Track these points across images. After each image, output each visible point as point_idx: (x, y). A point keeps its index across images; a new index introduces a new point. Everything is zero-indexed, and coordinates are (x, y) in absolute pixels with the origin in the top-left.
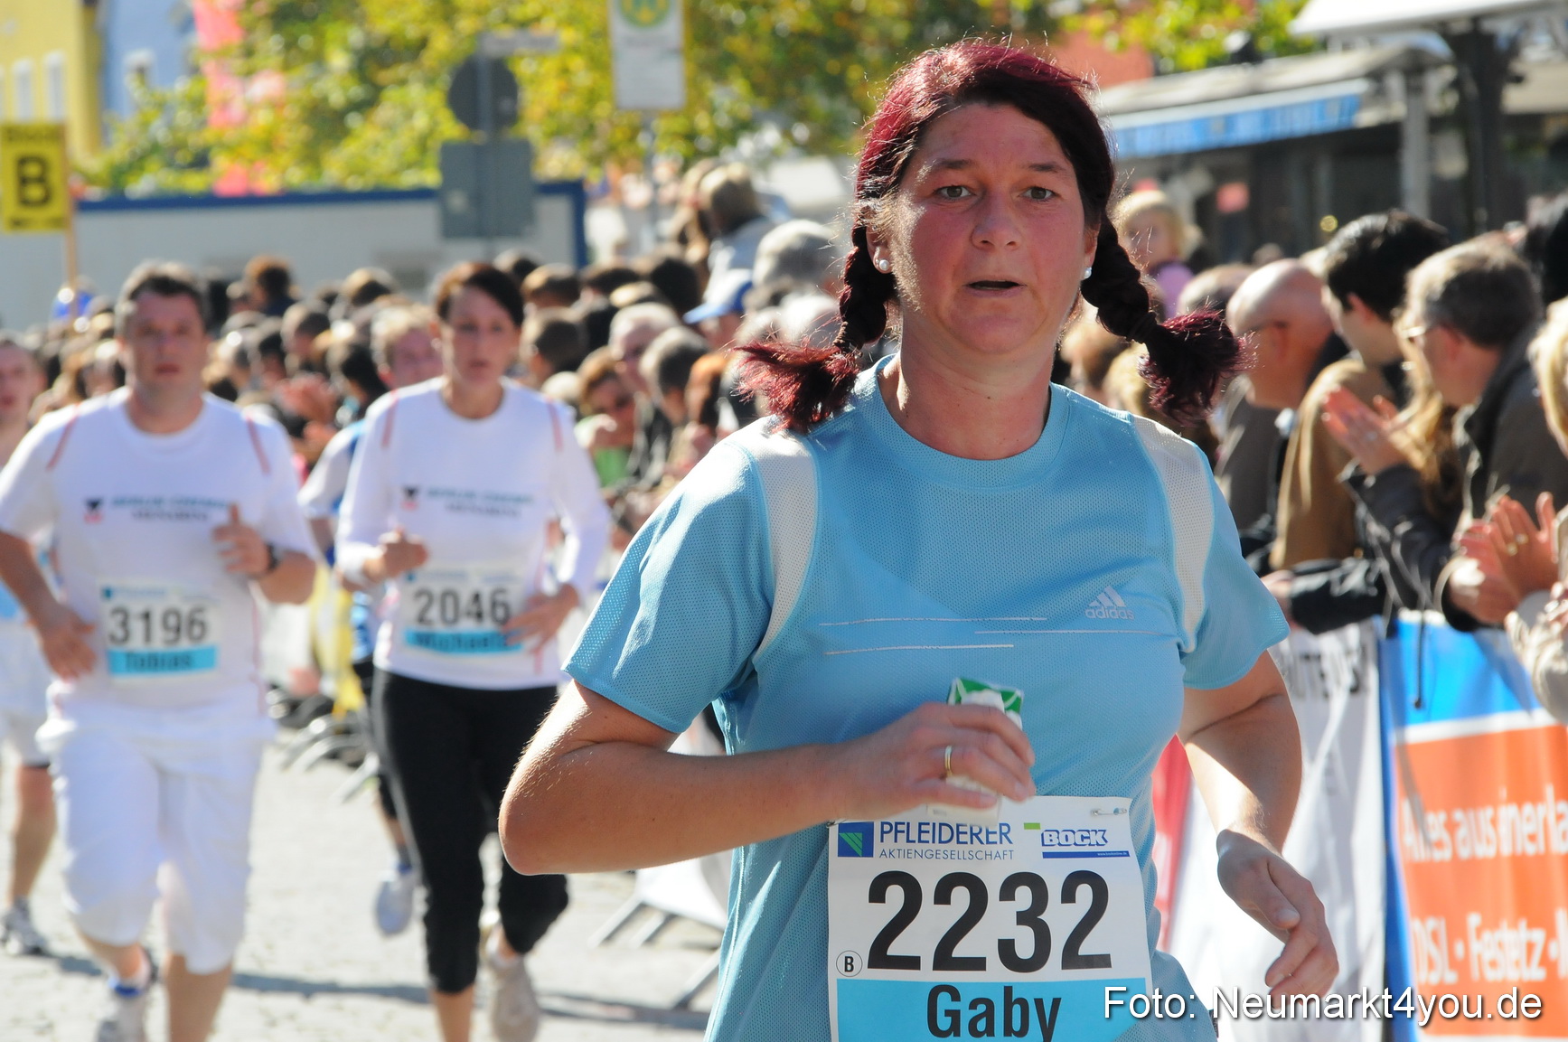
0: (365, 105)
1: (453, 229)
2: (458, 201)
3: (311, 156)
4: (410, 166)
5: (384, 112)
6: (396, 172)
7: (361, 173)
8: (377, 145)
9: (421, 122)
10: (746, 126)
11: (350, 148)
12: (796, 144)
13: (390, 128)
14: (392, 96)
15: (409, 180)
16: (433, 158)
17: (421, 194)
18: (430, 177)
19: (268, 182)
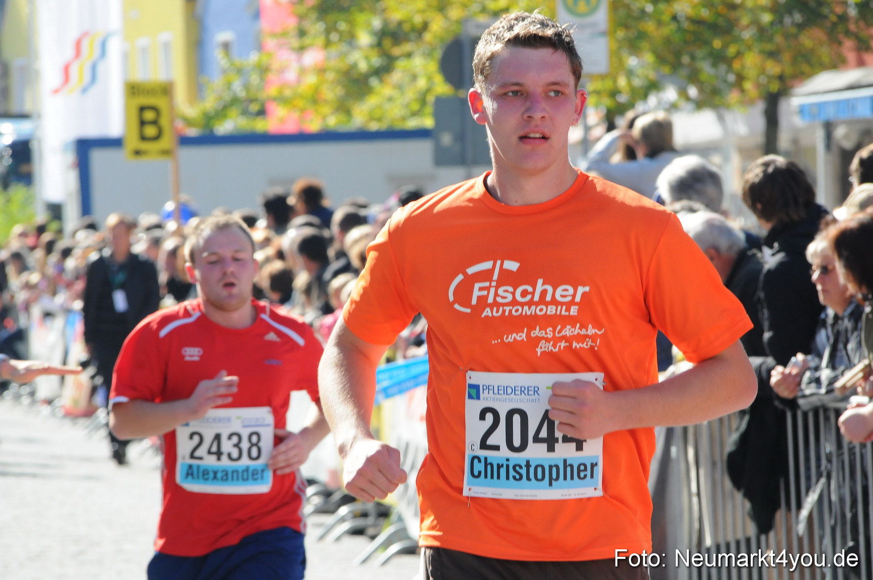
0: (382, 71)
1: (443, 159)
2: (446, 139)
3: (343, 108)
4: (414, 114)
5: (396, 76)
6: (404, 119)
7: (379, 120)
8: (390, 99)
9: (422, 83)
10: (653, 86)
11: (372, 101)
12: (688, 99)
13: (399, 87)
14: (401, 64)
15: (412, 124)
16: (429, 109)
17: (421, 134)
18: (428, 122)
19: (314, 125)
